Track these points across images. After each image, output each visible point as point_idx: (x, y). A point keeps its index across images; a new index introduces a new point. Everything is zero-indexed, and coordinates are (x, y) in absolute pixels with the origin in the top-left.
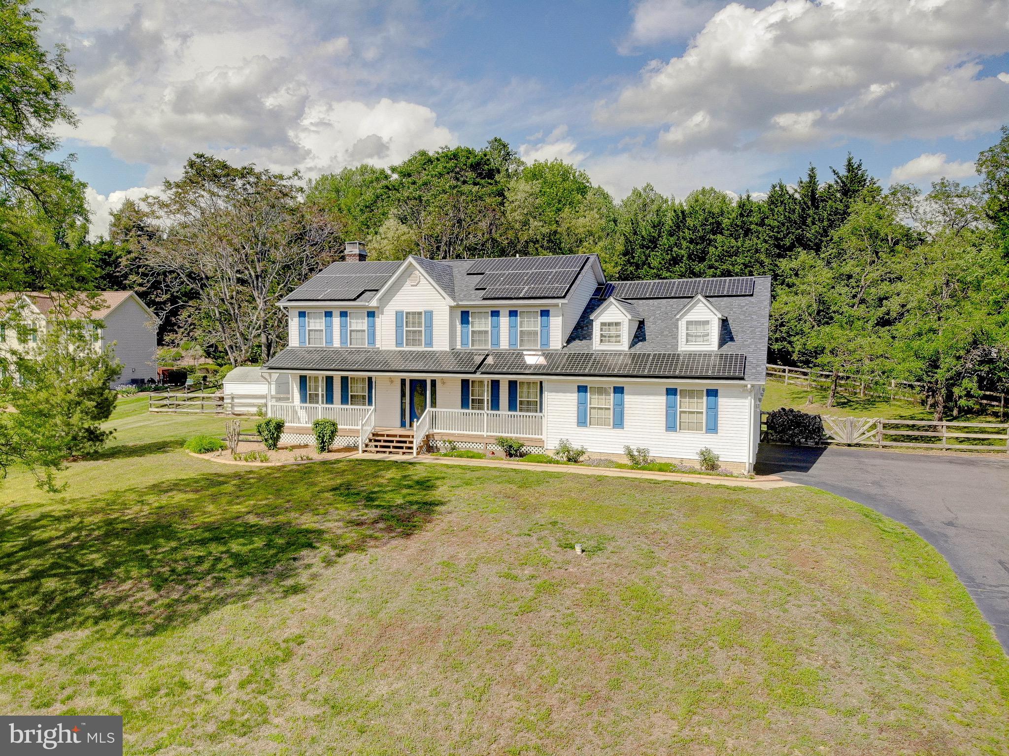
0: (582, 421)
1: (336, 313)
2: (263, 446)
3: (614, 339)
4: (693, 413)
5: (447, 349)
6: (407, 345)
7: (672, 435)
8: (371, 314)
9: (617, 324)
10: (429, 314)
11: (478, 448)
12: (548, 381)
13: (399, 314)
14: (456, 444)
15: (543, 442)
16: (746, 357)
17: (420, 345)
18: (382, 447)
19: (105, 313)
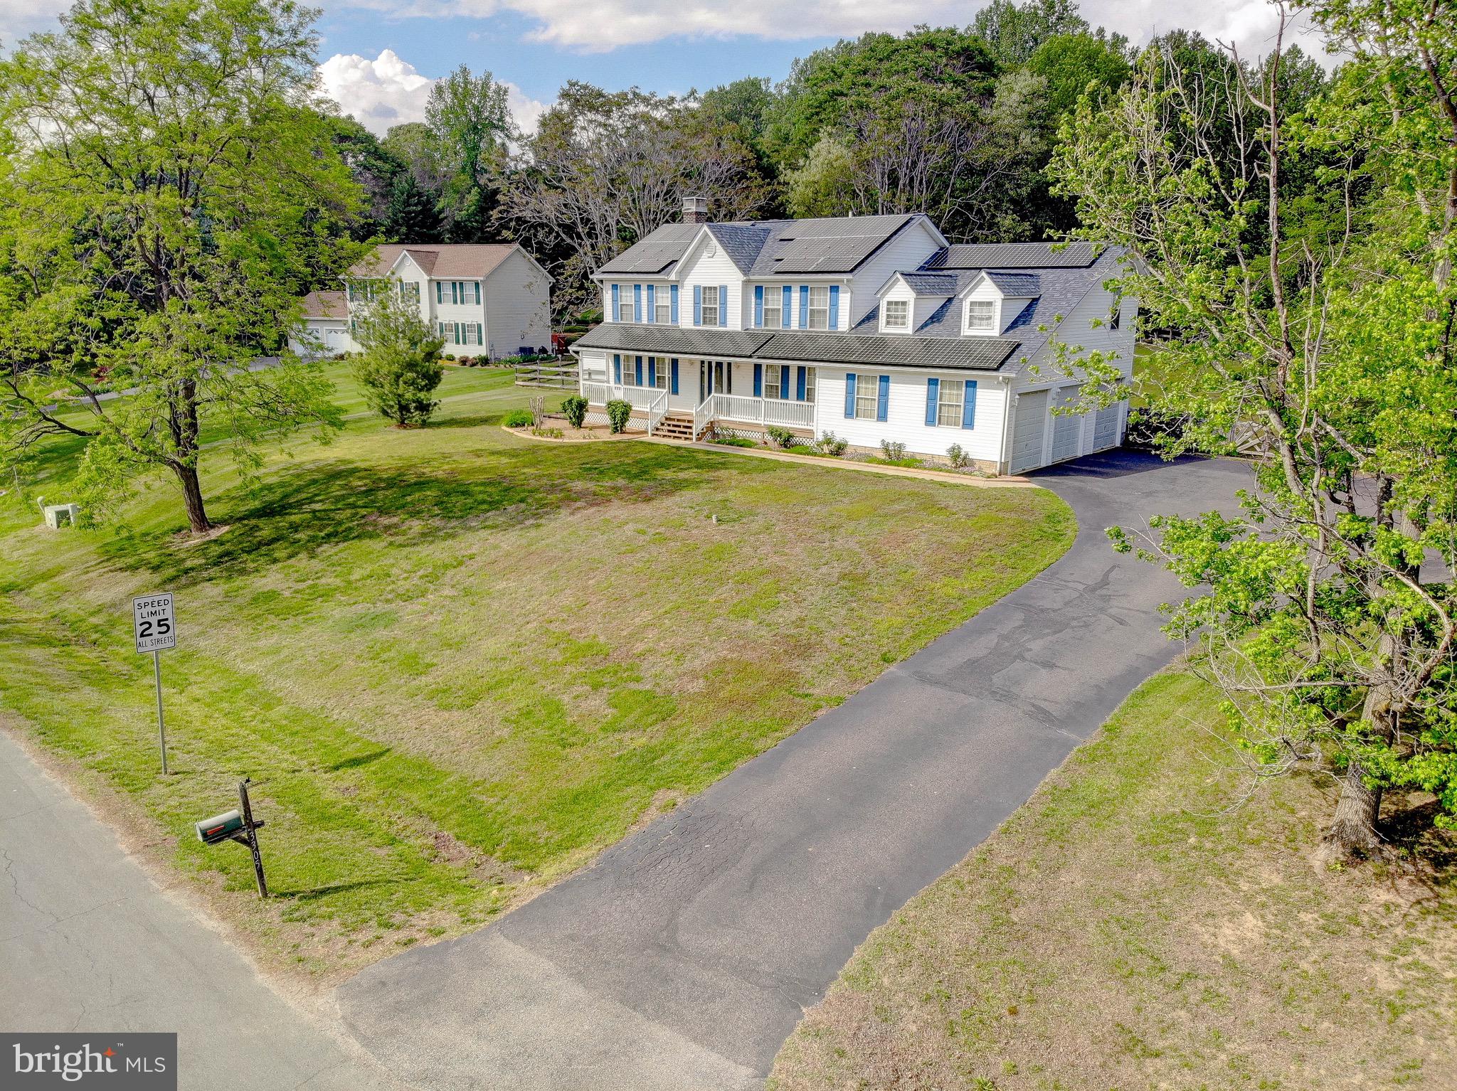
0: (850, 412)
1: (644, 287)
3: (900, 320)
4: (952, 406)
5: (739, 329)
6: (705, 322)
7: (931, 429)
8: (675, 288)
9: (904, 303)
10: (724, 289)
11: (755, 437)
12: (820, 367)
13: (696, 288)
14: (738, 433)
15: (811, 432)
16: (1019, 345)
17: (715, 324)
18: (669, 431)
19: (487, 270)
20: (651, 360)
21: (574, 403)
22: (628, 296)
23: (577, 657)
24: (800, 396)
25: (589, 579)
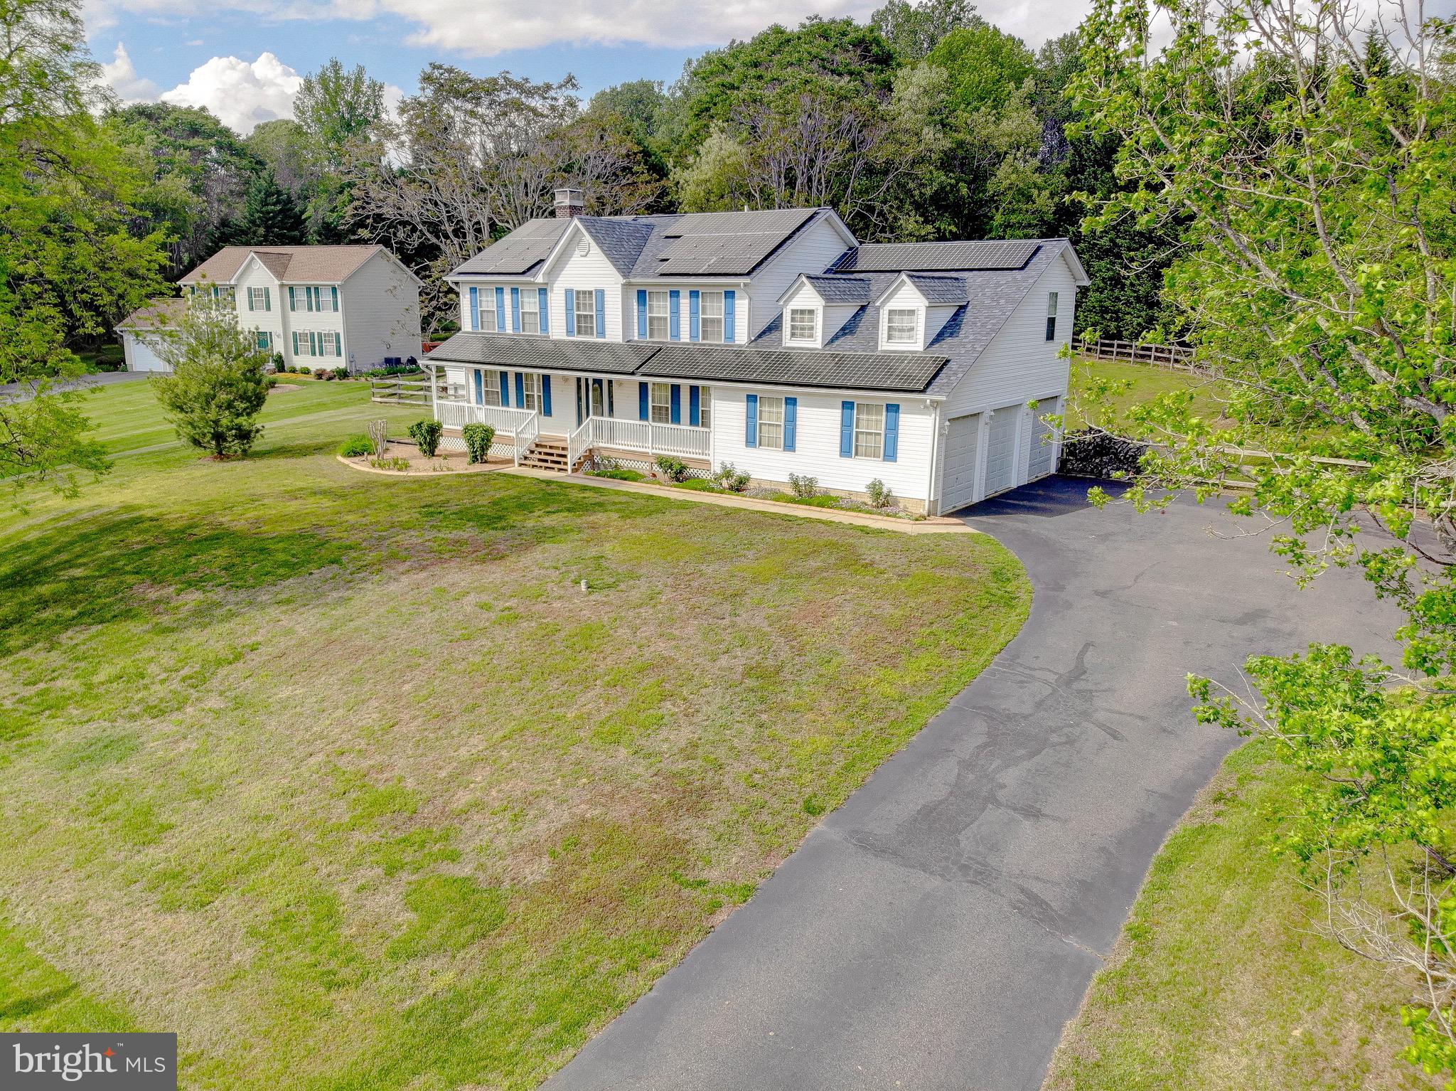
0: (751, 441)
1: (507, 291)
2: (416, 450)
3: (806, 332)
4: (871, 433)
5: (619, 340)
6: (579, 332)
7: (847, 462)
8: (543, 291)
9: (811, 312)
10: (601, 293)
11: (643, 467)
12: (716, 388)
13: (568, 292)
14: (621, 462)
15: (708, 462)
16: (948, 361)
17: (592, 334)
18: (540, 460)
19: (346, 272)
20: (519, 376)
21: (425, 427)
22: (488, 301)
23: (371, 815)
24: (694, 421)
25: (404, 682)
